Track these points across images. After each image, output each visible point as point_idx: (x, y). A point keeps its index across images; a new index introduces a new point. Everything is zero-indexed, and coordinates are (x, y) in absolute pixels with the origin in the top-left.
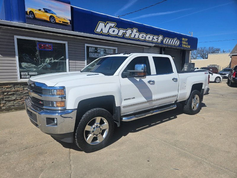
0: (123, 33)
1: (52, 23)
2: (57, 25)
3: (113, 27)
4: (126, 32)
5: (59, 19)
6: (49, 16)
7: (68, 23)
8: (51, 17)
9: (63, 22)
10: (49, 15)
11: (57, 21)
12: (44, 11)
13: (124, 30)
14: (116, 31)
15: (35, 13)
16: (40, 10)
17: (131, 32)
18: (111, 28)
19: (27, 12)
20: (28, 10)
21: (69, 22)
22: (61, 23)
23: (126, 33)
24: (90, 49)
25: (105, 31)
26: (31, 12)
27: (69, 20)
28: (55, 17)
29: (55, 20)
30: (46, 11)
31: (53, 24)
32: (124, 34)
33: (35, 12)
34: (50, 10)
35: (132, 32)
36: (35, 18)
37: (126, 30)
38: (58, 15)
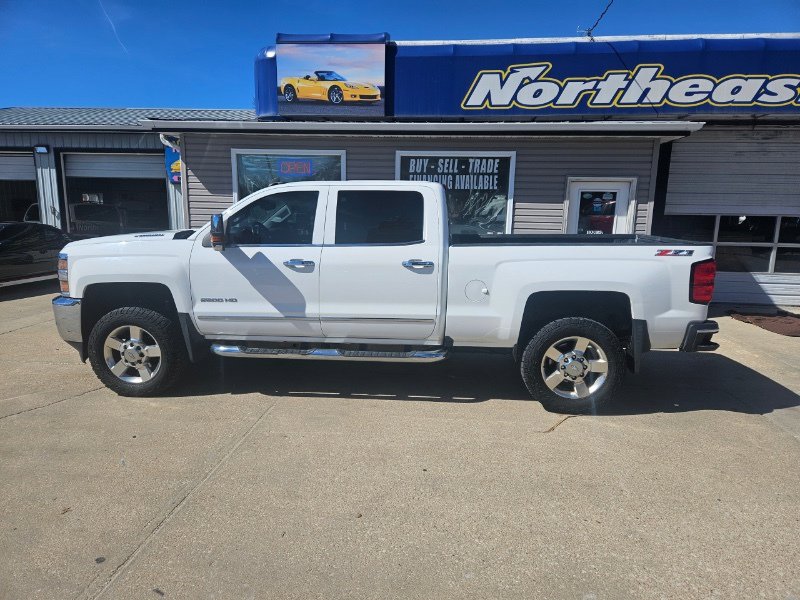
0: (581, 92)
1: (333, 104)
2: (346, 107)
3: (536, 80)
4: (594, 88)
5: (352, 92)
6: (328, 87)
7: (375, 97)
8: (333, 87)
9: (361, 97)
10: (327, 85)
11: (347, 98)
12: (316, 77)
13: (585, 82)
14: (550, 90)
15: (296, 88)
16: (307, 78)
17: (624, 84)
18: (527, 84)
19: (279, 89)
20: (282, 83)
21: (378, 92)
22: (358, 99)
23: (598, 91)
24: (412, 165)
25: (502, 98)
26: (289, 88)
27: (379, 87)
28: (343, 87)
29: (341, 95)
30: (322, 76)
31: (338, 108)
32: (587, 97)
33: (296, 85)
34: (330, 73)
35: (630, 82)
36: (296, 100)
37: (598, 81)
38: (350, 81)
